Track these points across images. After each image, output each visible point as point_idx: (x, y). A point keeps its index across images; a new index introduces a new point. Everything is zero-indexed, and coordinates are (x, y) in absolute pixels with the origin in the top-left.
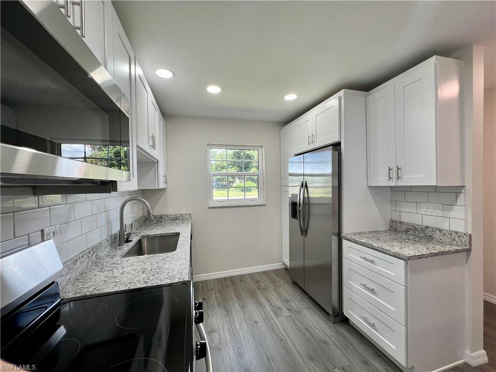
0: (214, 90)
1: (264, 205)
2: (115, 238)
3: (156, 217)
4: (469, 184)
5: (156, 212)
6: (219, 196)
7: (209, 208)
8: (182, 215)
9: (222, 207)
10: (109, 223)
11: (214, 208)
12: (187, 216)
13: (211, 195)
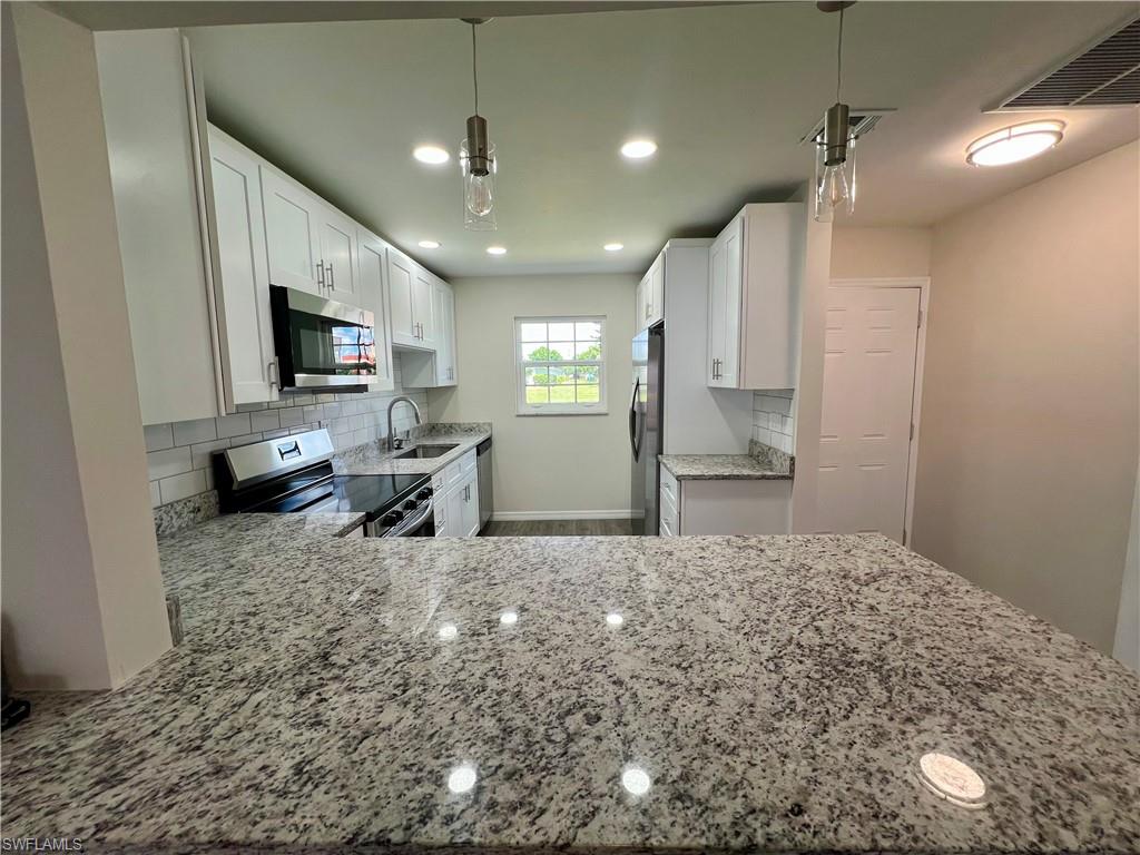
0: (497, 251)
1: (606, 415)
2: (384, 444)
3: (444, 425)
4: (797, 387)
5: (445, 419)
6: (534, 396)
7: (518, 416)
8: (478, 425)
9: (537, 416)
10: (377, 425)
11: (524, 416)
12: (486, 427)
13: (523, 395)
